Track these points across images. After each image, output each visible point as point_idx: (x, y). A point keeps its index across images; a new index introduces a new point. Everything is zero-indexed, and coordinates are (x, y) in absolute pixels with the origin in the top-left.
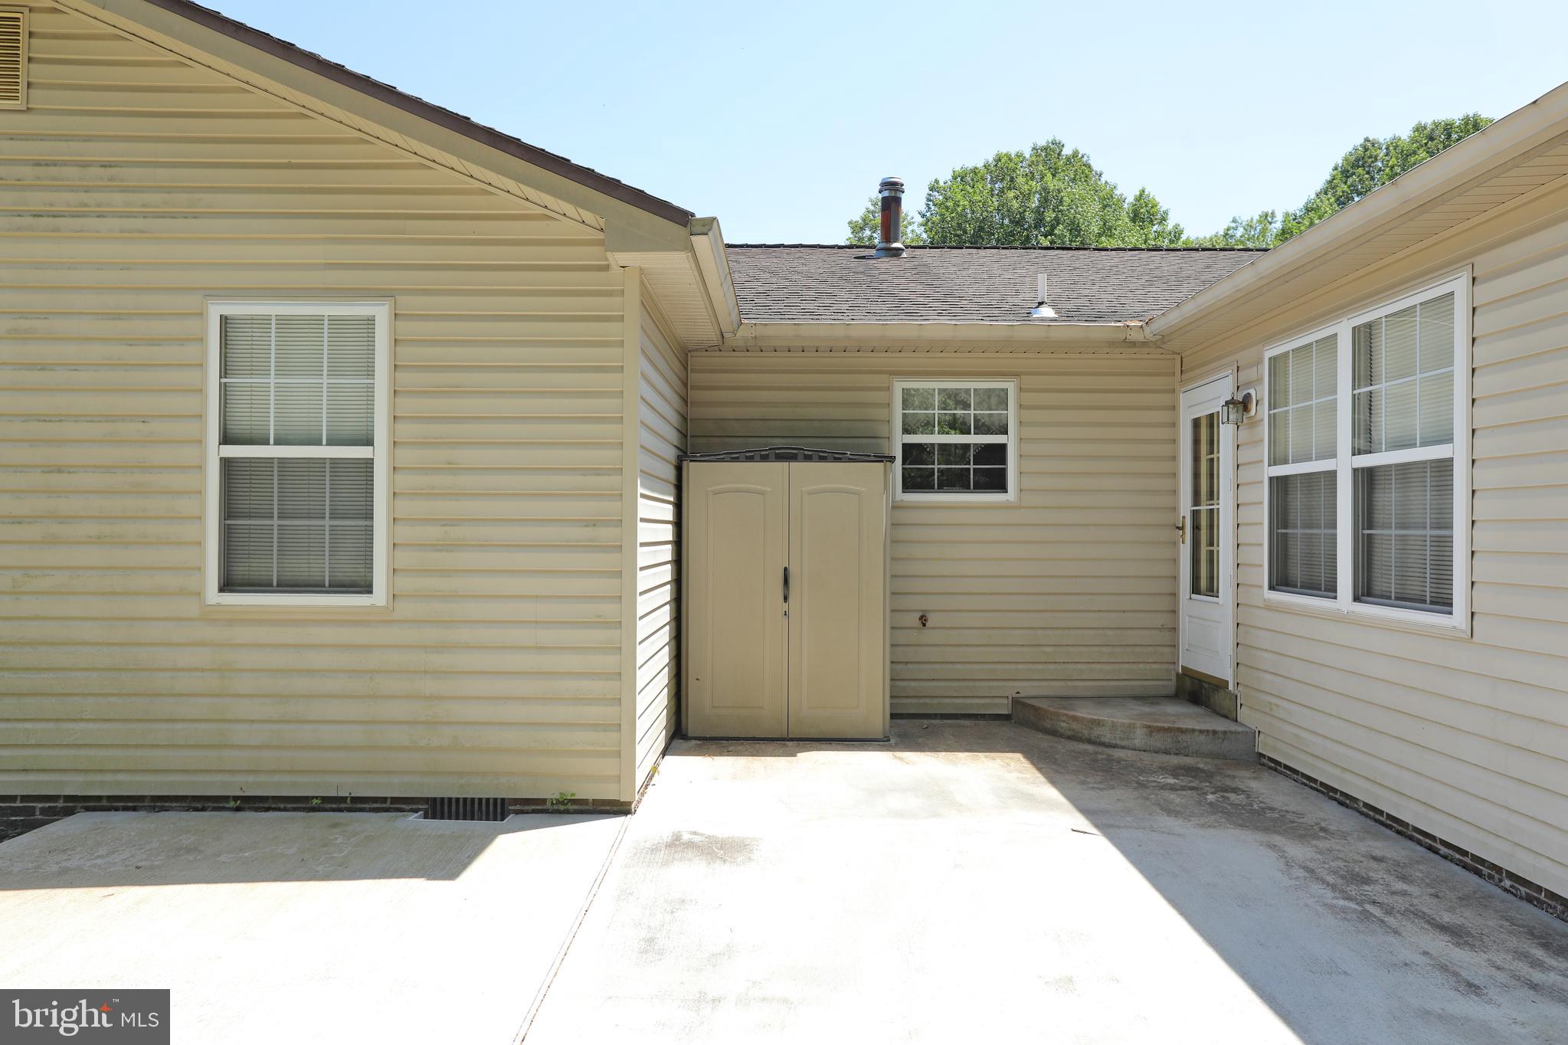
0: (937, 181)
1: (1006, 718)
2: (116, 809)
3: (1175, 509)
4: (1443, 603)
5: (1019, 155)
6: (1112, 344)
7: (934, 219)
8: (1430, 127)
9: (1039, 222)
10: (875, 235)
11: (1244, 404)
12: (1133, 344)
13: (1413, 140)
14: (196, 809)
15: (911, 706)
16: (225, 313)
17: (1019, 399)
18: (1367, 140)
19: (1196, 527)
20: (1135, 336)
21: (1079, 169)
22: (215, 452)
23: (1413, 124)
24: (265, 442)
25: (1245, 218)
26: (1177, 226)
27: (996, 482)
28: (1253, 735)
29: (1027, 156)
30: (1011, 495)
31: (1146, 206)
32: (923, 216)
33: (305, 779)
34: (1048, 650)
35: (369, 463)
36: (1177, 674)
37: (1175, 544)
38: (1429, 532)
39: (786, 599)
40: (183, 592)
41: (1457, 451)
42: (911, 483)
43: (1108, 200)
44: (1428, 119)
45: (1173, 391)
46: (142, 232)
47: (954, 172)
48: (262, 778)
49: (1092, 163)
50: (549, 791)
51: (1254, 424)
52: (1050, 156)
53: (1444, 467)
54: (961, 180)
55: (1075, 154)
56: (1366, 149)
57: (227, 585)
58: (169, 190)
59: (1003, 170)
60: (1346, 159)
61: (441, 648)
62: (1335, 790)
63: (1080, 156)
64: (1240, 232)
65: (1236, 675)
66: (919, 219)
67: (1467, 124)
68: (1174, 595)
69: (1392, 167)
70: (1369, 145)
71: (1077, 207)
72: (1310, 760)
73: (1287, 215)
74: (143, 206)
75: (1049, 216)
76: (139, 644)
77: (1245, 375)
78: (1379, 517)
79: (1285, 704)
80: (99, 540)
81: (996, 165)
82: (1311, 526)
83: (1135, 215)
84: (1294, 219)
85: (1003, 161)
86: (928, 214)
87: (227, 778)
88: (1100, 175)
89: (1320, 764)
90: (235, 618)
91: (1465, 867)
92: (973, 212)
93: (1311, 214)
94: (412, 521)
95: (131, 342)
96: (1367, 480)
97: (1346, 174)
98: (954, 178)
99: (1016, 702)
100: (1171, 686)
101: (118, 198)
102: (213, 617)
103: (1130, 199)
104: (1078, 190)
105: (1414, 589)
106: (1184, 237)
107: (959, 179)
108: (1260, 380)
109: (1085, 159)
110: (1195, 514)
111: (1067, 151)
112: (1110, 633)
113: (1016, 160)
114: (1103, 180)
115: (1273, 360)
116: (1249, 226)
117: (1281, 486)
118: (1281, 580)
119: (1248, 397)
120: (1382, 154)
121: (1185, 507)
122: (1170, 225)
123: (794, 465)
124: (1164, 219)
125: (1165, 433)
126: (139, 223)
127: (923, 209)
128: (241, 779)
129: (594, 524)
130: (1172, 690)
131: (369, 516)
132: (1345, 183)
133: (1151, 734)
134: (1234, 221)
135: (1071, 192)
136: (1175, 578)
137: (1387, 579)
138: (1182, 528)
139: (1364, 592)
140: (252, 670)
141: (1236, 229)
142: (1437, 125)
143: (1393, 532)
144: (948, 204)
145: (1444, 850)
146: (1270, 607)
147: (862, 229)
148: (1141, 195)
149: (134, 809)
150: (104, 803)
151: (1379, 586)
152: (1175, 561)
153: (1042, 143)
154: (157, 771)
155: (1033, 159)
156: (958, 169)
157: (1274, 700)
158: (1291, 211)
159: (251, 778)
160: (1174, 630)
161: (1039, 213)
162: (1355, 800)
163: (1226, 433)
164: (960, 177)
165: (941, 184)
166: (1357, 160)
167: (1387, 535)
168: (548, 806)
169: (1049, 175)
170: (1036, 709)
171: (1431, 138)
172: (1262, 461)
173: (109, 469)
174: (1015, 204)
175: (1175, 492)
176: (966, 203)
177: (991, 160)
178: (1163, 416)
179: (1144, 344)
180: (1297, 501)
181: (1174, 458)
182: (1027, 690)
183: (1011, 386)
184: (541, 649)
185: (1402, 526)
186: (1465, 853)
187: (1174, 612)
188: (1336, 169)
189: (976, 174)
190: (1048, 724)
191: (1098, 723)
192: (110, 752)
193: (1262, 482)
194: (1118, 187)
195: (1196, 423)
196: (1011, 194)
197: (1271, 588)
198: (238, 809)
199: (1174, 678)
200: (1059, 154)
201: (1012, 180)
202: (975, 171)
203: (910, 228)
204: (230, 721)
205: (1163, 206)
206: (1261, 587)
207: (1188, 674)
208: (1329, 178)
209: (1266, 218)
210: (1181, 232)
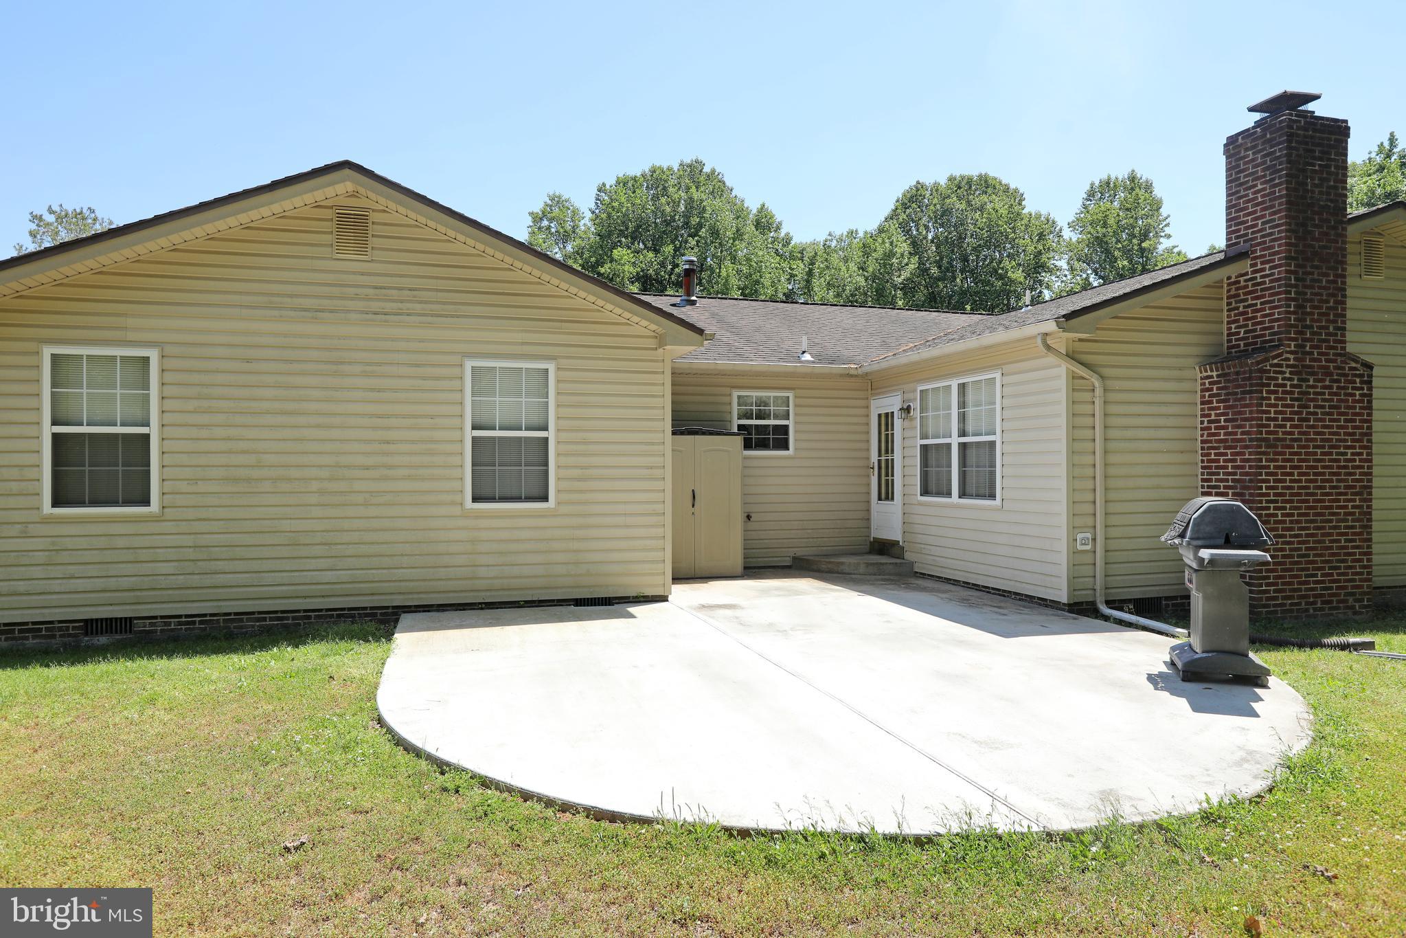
0: (604, 185)
1: (789, 567)
2: (420, 612)
3: (868, 458)
4: (992, 496)
5: (669, 169)
6: (841, 375)
7: (602, 216)
8: (958, 179)
9: (687, 224)
10: (552, 225)
11: (908, 409)
12: (852, 376)
13: (948, 188)
14: (461, 610)
15: (753, 562)
16: (474, 365)
17: (794, 401)
18: (918, 182)
19: (880, 468)
20: (852, 372)
21: (717, 186)
22: (469, 434)
23: (948, 175)
24: (493, 428)
25: (838, 233)
26: (787, 234)
27: (784, 445)
28: (912, 564)
29: (676, 170)
30: (791, 452)
31: (766, 217)
32: (593, 212)
33: (515, 593)
34: (809, 531)
35: (547, 439)
36: (870, 542)
37: (868, 476)
38: (987, 469)
39: (693, 506)
40: (453, 503)
41: (997, 438)
42: (748, 445)
43: (740, 213)
44: (957, 173)
45: (867, 399)
46: (429, 323)
47: (618, 178)
48: (493, 593)
49: (725, 179)
50: (632, 593)
51: (912, 419)
52: (693, 171)
53: (992, 444)
54: (624, 185)
55: (713, 171)
56: (918, 190)
57: (476, 499)
58: (444, 303)
59: (657, 181)
60: (904, 195)
61: (580, 527)
62: (950, 580)
63: (716, 173)
64: (834, 244)
65: (903, 537)
66: (589, 215)
67: (981, 180)
68: (868, 502)
69: (935, 205)
70: (919, 186)
71: (717, 216)
72: (940, 569)
73: (866, 233)
74: (432, 311)
75: (695, 220)
76: (430, 529)
77: (907, 396)
78: (969, 462)
79: (928, 547)
80: (409, 478)
81: (652, 176)
82: (938, 467)
83: (758, 224)
84: (871, 237)
85: (657, 173)
86: (597, 211)
87: (476, 594)
88: (731, 190)
89: (944, 570)
90: (479, 516)
91: (1000, 595)
92: (634, 212)
93: (883, 235)
94: (567, 467)
95: (424, 378)
96: (963, 447)
97: (905, 206)
98: (618, 182)
99: (795, 559)
100: (867, 548)
101: (418, 306)
102: (467, 515)
103: (755, 211)
104: (717, 202)
105: (982, 492)
106: (793, 243)
107: (621, 184)
108: (915, 399)
109: (720, 176)
110: (879, 461)
111: (707, 169)
112: (838, 522)
113: (668, 173)
114: (734, 194)
115: (922, 391)
116: (840, 240)
117: (925, 448)
118: (925, 491)
119: (909, 406)
120: (928, 194)
121: (874, 458)
122: (783, 233)
123: (696, 436)
124: (778, 228)
125: (863, 420)
126: (430, 319)
127: (593, 206)
128: (483, 594)
129: (651, 468)
130: (868, 550)
131: (546, 464)
132: (905, 212)
133: (867, 567)
134: (830, 235)
135: (709, 204)
136: (869, 493)
137: (971, 488)
138: (873, 468)
139: (963, 494)
140: (487, 541)
141: (831, 240)
142: (963, 178)
143: (945, 469)
144: (614, 204)
145: (993, 591)
146: (921, 504)
147: (541, 219)
148: (762, 209)
149: (429, 611)
150: (413, 609)
151: (968, 490)
152: (869, 485)
153: (688, 161)
154: (439, 592)
155: (681, 173)
156: (621, 175)
157: (923, 546)
158: (869, 230)
159: (488, 594)
160: (868, 519)
161: (687, 216)
162: (959, 581)
163: (898, 423)
164: (623, 182)
165: (608, 187)
166: (912, 197)
167: (971, 470)
168: (631, 600)
169: (694, 187)
170: (807, 560)
171: (960, 188)
172: (916, 437)
173: (413, 442)
174: (668, 209)
175: (868, 450)
176: (629, 205)
177: (647, 171)
178: (863, 411)
179: (856, 376)
180: (932, 456)
181: (868, 433)
182: (800, 552)
183: (791, 395)
184: (627, 526)
185: (977, 467)
186: (999, 590)
187: (868, 510)
188: (897, 201)
189: (636, 181)
190: (815, 567)
191: (842, 563)
192: (416, 584)
193: (916, 446)
194: (746, 201)
195: (880, 416)
196: (663, 200)
197: (921, 495)
198: (482, 609)
199: (868, 543)
200: (701, 171)
201: (665, 188)
202: (635, 179)
203: (582, 222)
204: (477, 566)
205: (778, 217)
206: (916, 495)
207: (876, 541)
208: (893, 208)
209: (852, 234)
210: (791, 239)
